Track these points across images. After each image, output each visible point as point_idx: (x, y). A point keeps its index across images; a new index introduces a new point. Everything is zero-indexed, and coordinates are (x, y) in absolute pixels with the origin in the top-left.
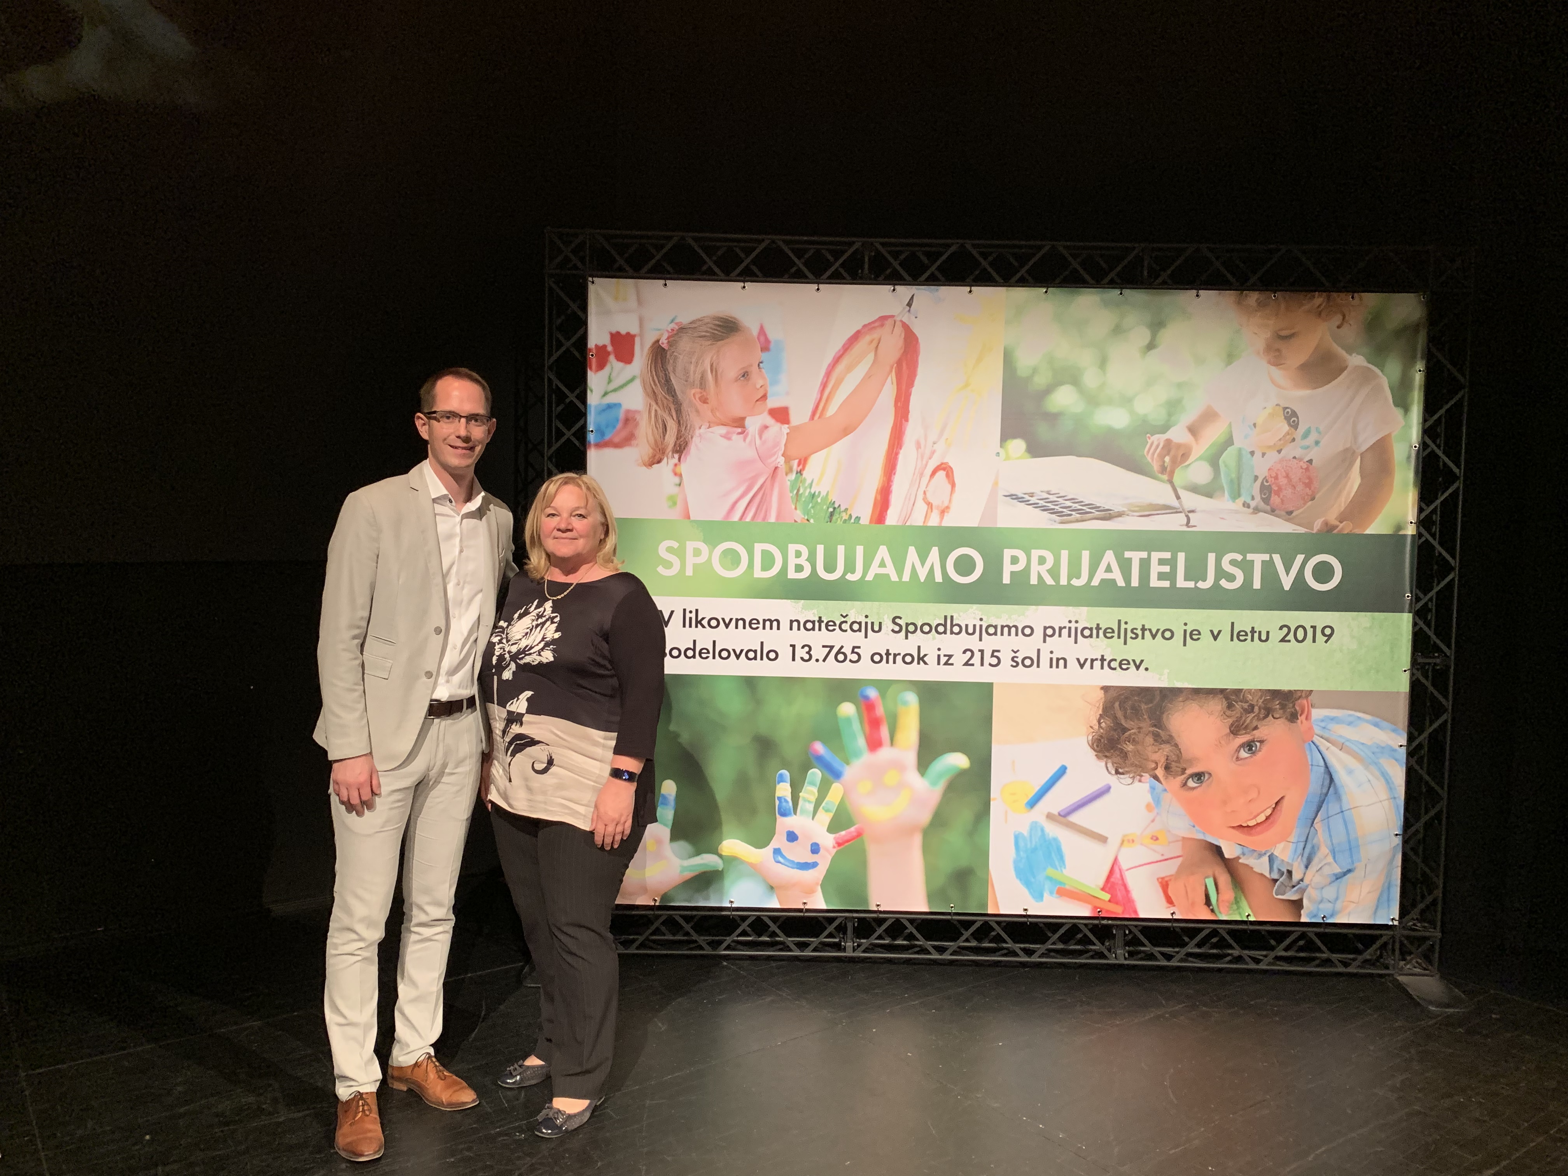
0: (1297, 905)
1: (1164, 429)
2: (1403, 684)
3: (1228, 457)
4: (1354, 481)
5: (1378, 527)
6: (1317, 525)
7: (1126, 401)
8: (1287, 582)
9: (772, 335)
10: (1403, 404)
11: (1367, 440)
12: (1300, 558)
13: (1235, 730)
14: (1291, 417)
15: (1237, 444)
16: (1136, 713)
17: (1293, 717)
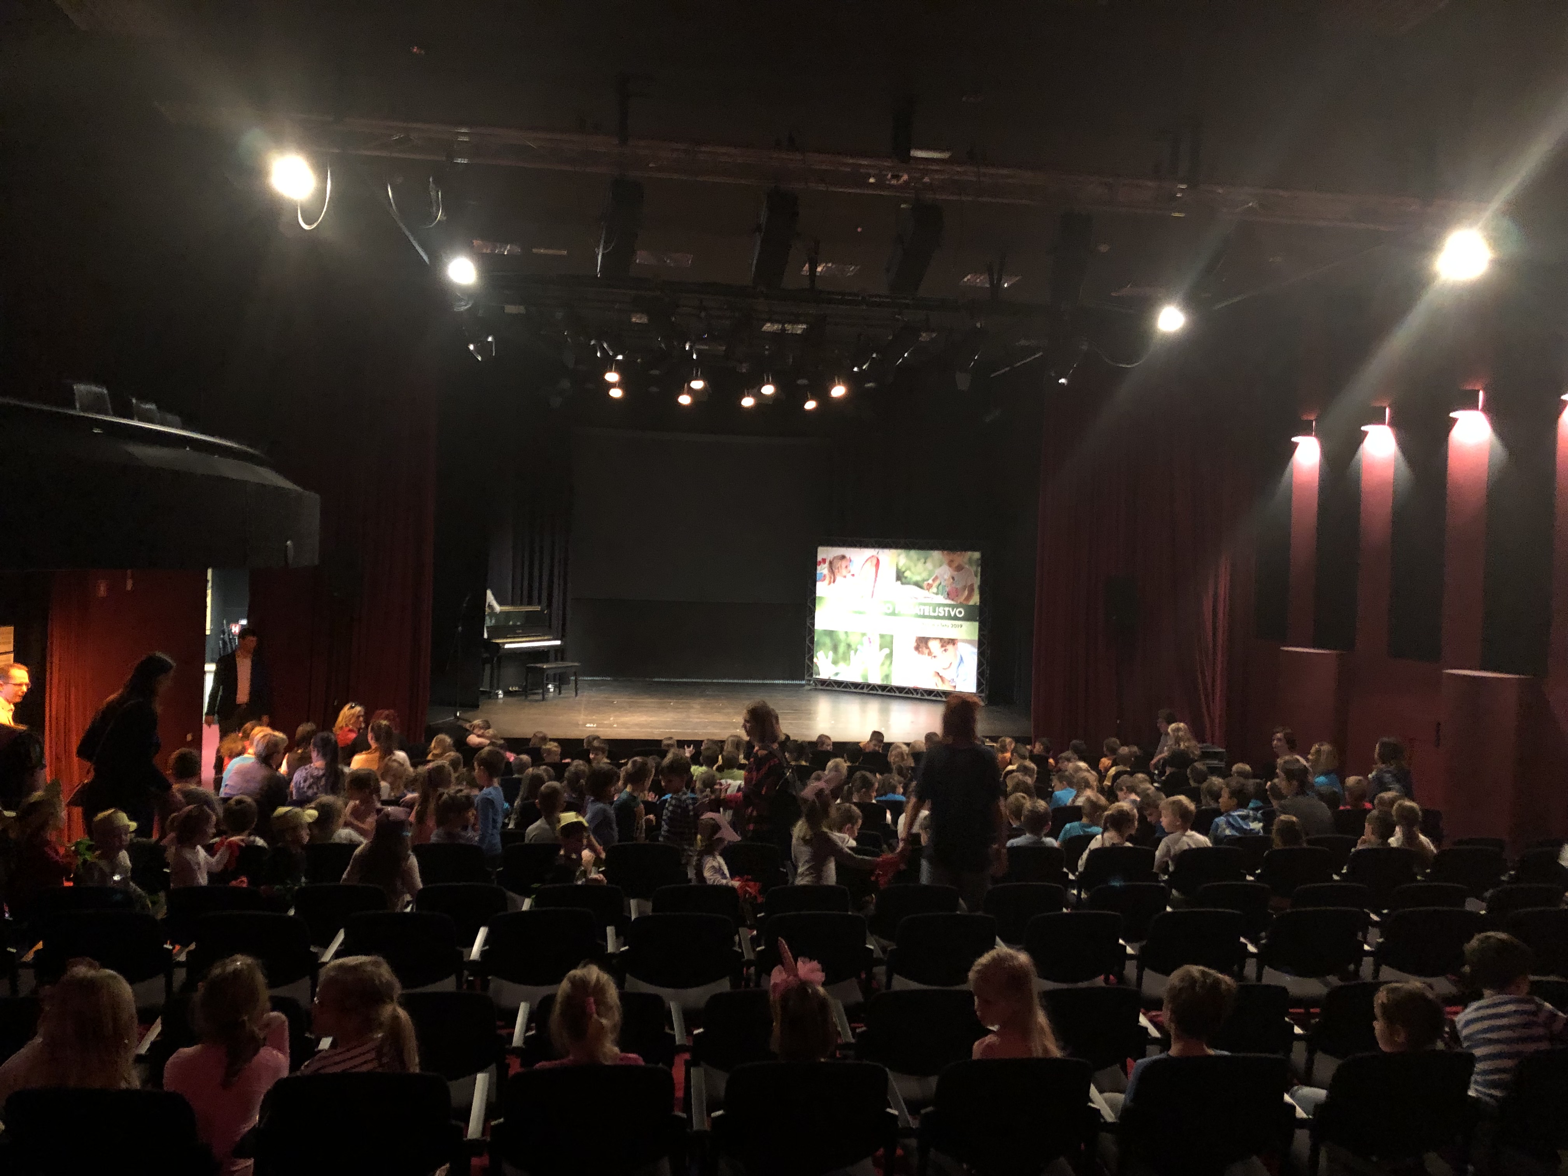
0: (955, 687)
1: (928, 580)
2: (976, 638)
3: (940, 587)
4: (966, 593)
5: (971, 603)
6: (959, 602)
7: (920, 574)
8: (952, 615)
9: (852, 559)
10: (976, 576)
11: (969, 584)
12: (955, 609)
13: (942, 646)
14: (953, 578)
15: (942, 584)
16: (922, 642)
17: (954, 644)
